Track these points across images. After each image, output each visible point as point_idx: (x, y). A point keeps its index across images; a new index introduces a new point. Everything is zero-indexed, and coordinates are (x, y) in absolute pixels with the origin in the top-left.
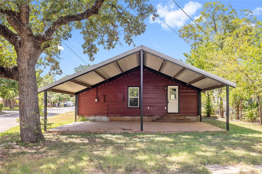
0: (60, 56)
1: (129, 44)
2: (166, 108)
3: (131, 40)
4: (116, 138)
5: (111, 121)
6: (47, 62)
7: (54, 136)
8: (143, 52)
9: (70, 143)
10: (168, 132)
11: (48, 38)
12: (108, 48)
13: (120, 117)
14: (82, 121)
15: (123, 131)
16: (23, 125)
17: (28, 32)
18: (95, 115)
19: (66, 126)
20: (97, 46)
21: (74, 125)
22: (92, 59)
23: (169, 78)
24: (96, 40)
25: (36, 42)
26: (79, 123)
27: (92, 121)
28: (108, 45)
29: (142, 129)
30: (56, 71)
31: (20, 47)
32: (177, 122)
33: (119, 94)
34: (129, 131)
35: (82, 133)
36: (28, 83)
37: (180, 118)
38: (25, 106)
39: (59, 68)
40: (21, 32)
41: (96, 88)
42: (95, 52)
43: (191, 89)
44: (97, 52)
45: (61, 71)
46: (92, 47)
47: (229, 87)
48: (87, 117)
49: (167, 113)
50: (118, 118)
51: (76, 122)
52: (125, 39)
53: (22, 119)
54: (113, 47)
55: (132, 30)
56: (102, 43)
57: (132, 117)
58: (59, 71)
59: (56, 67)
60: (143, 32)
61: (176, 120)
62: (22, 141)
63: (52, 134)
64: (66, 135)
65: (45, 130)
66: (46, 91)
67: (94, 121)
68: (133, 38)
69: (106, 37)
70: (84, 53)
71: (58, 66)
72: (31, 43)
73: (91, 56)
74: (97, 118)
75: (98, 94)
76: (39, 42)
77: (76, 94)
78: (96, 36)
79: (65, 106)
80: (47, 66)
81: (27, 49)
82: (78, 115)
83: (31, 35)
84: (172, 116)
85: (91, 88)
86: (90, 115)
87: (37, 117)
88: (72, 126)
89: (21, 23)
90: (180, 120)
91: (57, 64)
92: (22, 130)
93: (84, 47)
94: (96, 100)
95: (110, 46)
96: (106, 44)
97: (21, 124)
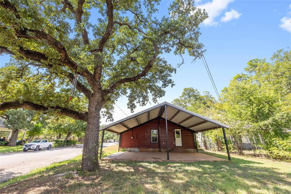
0: (113, 111)
1: (155, 103)
2: (174, 143)
3: (156, 100)
4: (154, 167)
5: (140, 151)
6: (105, 114)
7: (106, 164)
8: (167, 105)
9: (120, 172)
10: (187, 161)
11: (111, 91)
12: (142, 105)
13: (146, 148)
14: (123, 151)
15: (155, 160)
16: (85, 156)
17: (99, 87)
18: (131, 147)
19: (114, 155)
20: (136, 104)
21: (118, 154)
22: (132, 111)
23: (175, 124)
24: (135, 101)
25: (103, 94)
26: (121, 153)
27: (129, 151)
28: (142, 104)
29: (168, 159)
30: (110, 119)
31: (92, 97)
32: (183, 153)
33: (145, 134)
34: (159, 159)
35: (126, 161)
36: (93, 122)
37: (185, 150)
38: (89, 139)
39: (112, 118)
40: (94, 86)
41: (132, 130)
42: (135, 108)
43: (189, 131)
44: (136, 108)
45: (113, 119)
46: (134, 105)
47: (225, 128)
48: (126, 149)
49: (175, 146)
50: (145, 149)
51: (119, 152)
52: (152, 100)
53: (85, 150)
54: (145, 105)
55: (157, 95)
56: (139, 102)
57: (154, 149)
58: (112, 119)
59: (110, 117)
60: (164, 95)
61: (183, 151)
62: (82, 169)
63: (105, 162)
64: (115, 163)
65: (100, 158)
66: (104, 130)
67: (130, 151)
68: (158, 99)
69: (141, 99)
70: (128, 108)
71: (112, 116)
72: (100, 94)
73: (132, 110)
74: (132, 149)
75: (133, 134)
76: (105, 94)
77: (120, 133)
78: (136, 99)
79: (110, 142)
80: (105, 116)
81: (96, 98)
82: (120, 147)
83: (101, 89)
84: (179, 148)
85: (129, 130)
86: (127, 147)
87: (97, 148)
88: (117, 155)
89: (95, 80)
90: (185, 151)
91: (111, 115)
92: (83, 159)
93: (128, 105)
94: (132, 138)
95: (144, 104)
96: (141, 103)
97: (83, 154)
